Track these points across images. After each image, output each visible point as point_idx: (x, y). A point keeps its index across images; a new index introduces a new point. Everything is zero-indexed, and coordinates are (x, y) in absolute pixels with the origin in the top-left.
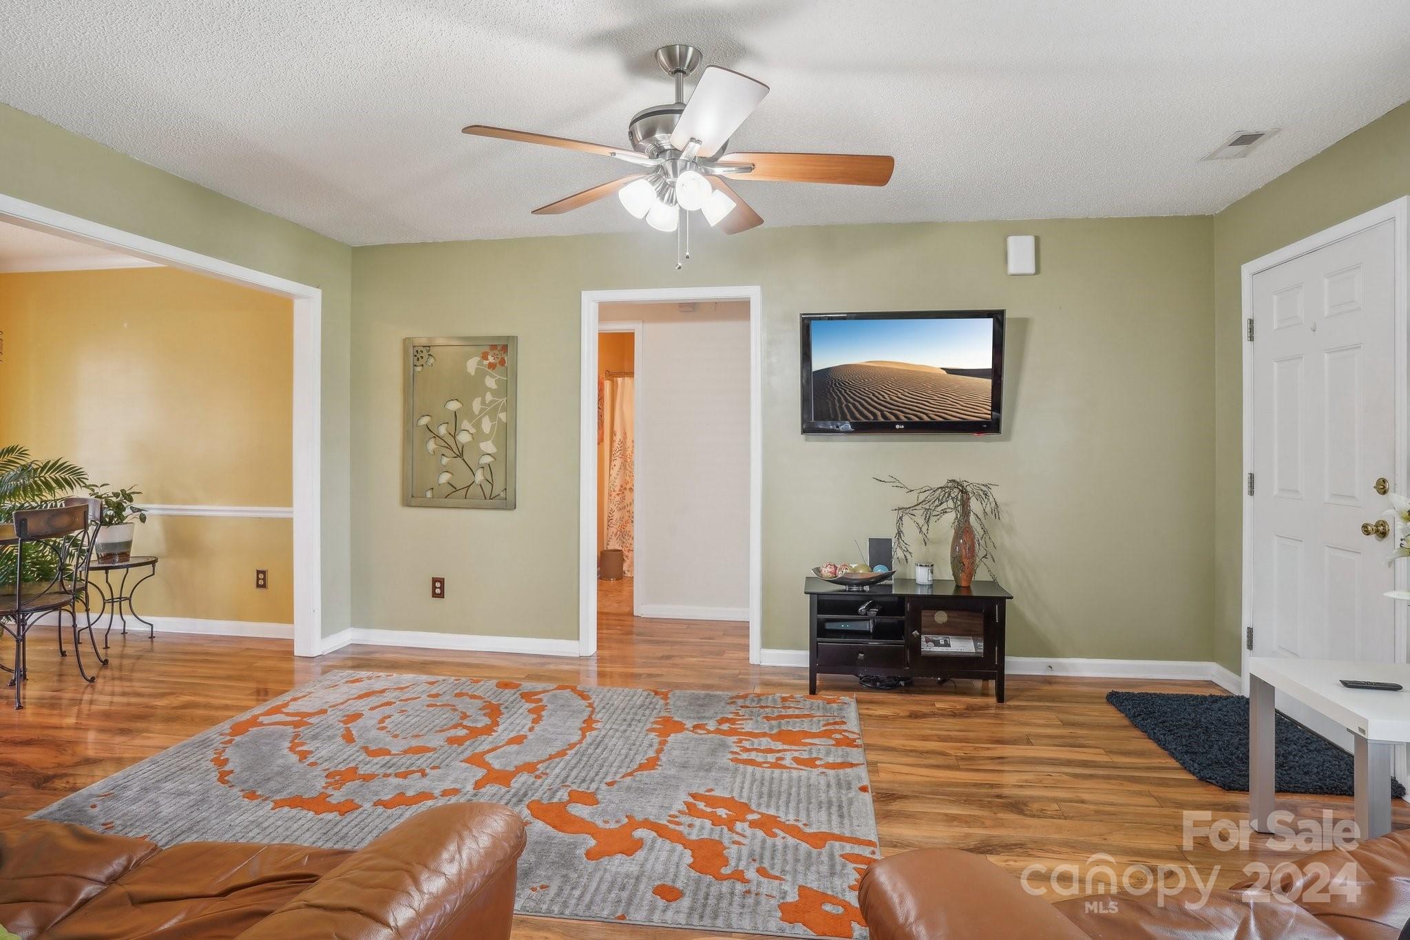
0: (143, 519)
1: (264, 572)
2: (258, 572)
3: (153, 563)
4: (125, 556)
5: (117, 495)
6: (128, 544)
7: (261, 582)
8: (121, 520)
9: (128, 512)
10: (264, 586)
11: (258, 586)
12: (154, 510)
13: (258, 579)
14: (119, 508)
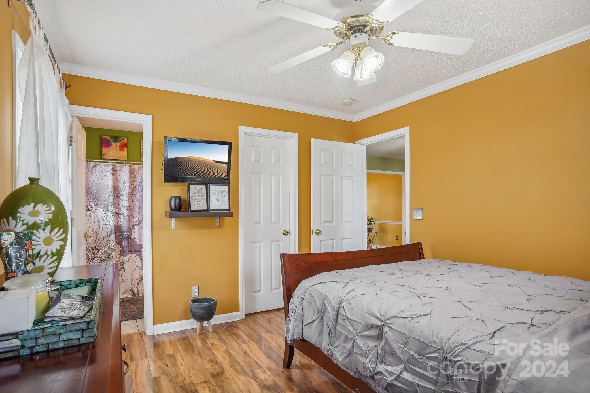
0: (375, 224)
1: (398, 237)
2: (397, 236)
3: (377, 233)
4: (372, 231)
5: (370, 218)
6: (372, 229)
7: (397, 239)
8: (371, 223)
9: (372, 222)
10: (398, 240)
11: (396, 240)
12: (377, 222)
13: (396, 238)
14: (371, 221)
